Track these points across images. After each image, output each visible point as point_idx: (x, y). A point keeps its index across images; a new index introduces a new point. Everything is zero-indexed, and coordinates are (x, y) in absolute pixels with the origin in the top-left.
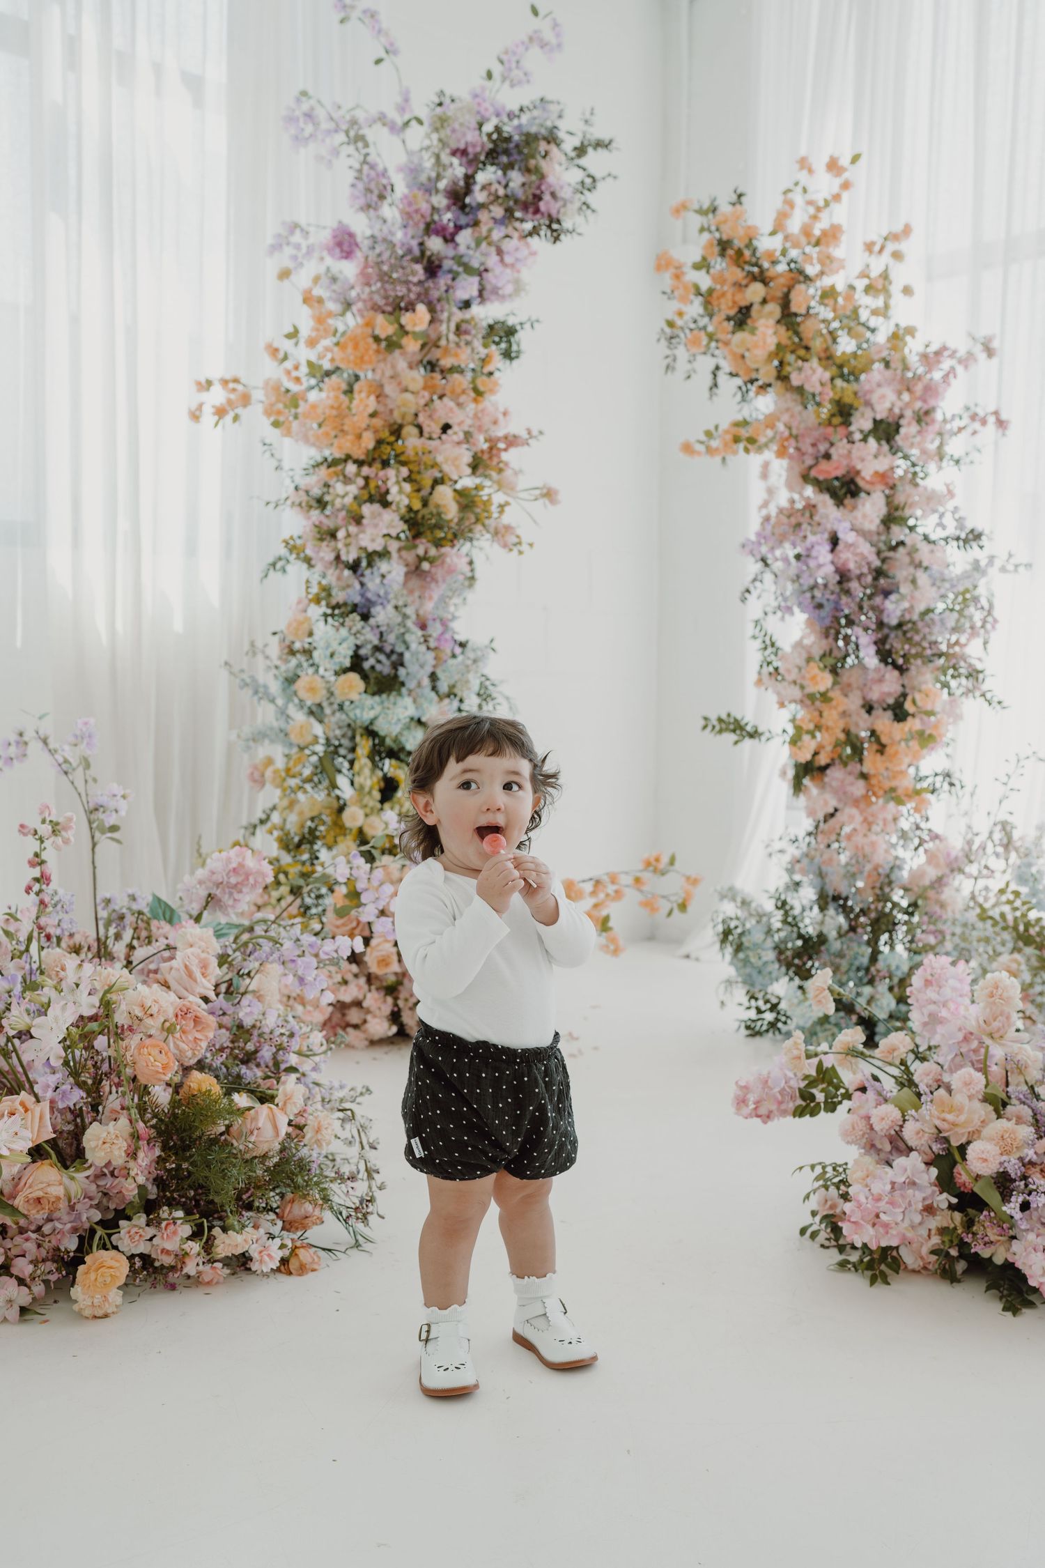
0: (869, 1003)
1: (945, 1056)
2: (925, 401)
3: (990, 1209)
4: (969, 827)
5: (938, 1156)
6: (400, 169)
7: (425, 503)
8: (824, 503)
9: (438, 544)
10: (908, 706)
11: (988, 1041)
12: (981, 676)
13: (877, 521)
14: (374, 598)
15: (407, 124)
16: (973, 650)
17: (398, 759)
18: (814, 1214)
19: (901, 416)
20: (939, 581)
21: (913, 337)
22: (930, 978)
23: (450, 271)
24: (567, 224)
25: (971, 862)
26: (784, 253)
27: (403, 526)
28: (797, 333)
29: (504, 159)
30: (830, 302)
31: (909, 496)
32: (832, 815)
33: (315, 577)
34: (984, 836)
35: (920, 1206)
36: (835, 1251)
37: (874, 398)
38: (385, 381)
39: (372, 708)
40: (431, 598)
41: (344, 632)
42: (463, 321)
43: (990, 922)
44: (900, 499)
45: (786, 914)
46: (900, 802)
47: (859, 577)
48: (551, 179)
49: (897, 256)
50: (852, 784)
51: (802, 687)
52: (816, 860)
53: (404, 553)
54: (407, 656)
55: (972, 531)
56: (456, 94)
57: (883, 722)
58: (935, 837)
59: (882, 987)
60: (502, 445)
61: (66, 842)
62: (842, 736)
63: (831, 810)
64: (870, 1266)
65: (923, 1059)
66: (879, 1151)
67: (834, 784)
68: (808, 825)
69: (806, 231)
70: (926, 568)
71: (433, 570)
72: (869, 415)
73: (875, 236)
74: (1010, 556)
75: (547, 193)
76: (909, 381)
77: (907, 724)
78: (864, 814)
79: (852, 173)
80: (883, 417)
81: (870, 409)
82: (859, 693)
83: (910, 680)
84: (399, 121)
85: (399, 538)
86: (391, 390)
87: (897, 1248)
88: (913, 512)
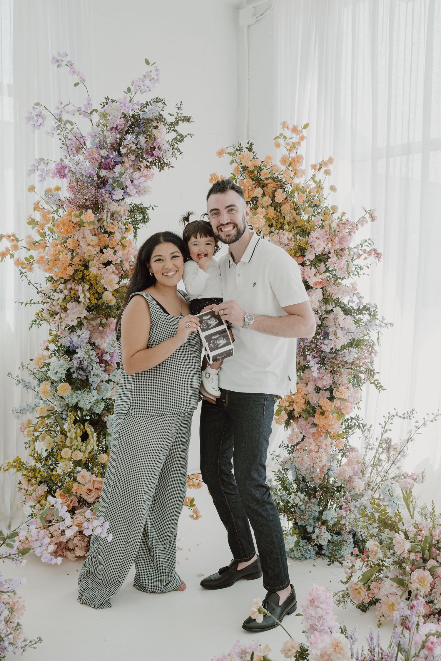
2: (341, 244)
6: (88, 135)
7: (101, 298)
9: (106, 317)
10: (334, 393)
12: (372, 373)
13: (319, 302)
14: (76, 345)
15: (91, 113)
19: (329, 253)
20: (348, 332)
21: (336, 212)
24: (167, 161)
26: (272, 172)
27: (87, 312)
28: (278, 211)
29: (137, 129)
30: (295, 194)
31: (334, 290)
32: (301, 442)
37: (315, 245)
38: (79, 239)
39: (77, 397)
40: (105, 342)
42: (115, 212)
44: (330, 291)
46: (332, 438)
48: (159, 140)
49: (327, 172)
50: (310, 427)
52: (294, 464)
53: (91, 322)
54: (93, 373)
55: (365, 307)
56: (114, 98)
57: (323, 398)
62: (304, 407)
63: (300, 440)
67: (302, 426)
69: (284, 161)
70: (342, 328)
71: (105, 330)
72: (313, 252)
73: (317, 162)
74: (383, 319)
75: (157, 147)
76: (332, 235)
77: (334, 403)
78: (316, 441)
79: (305, 132)
80: (320, 253)
81: (313, 249)
82: (312, 382)
83: (336, 379)
84: (88, 111)
85: (84, 318)
86: (83, 244)
88: (337, 296)
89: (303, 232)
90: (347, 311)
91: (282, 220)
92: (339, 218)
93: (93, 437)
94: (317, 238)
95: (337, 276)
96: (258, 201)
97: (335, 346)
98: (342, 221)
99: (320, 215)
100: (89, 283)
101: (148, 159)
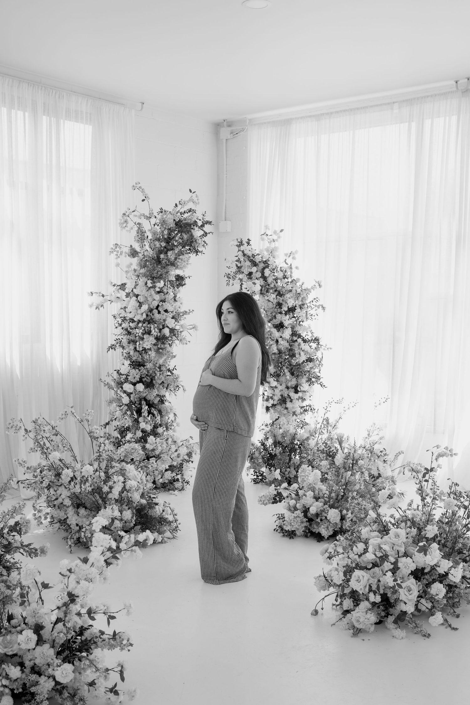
0: (289, 473)
1: (305, 489)
2: (302, 301)
3: (314, 521)
5: (304, 511)
6: (149, 230)
7: (160, 332)
8: (275, 331)
9: (164, 343)
10: (299, 389)
11: (314, 486)
12: (319, 378)
13: (289, 336)
14: (146, 361)
15: (150, 218)
16: (317, 370)
17: (153, 407)
18: (277, 526)
19: (296, 306)
20: (306, 352)
21: (299, 282)
22: (302, 470)
23: (166, 263)
24: (200, 249)
25: (316, 433)
26: (262, 257)
27: (155, 341)
28: (266, 281)
29: (180, 228)
30: (275, 271)
31: (298, 328)
32: (277, 419)
33: (125, 351)
34: (320, 424)
36: (282, 533)
37: (288, 302)
39: (146, 393)
40: (162, 359)
41: (137, 370)
42: (171, 280)
43: (320, 452)
44: (296, 329)
45: (264, 447)
46: (296, 416)
47: (285, 352)
48: (195, 237)
49: (294, 258)
50: (283, 410)
52: (273, 433)
53: (154, 347)
54: (156, 377)
55: (316, 338)
56: (166, 210)
57: (292, 393)
58: (307, 424)
59: (292, 469)
60: (181, 314)
62: (280, 397)
64: (289, 535)
65: (301, 489)
66: (291, 510)
67: (278, 410)
68: (270, 422)
69: (267, 250)
70: (303, 350)
71: (163, 352)
72: (287, 306)
73: (288, 251)
74: (326, 345)
75: (194, 241)
76: (298, 296)
77: (298, 394)
78: (287, 419)
79: (281, 234)
80: (291, 307)
81: (287, 304)
82: (285, 384)
83: (299, 381)
84: (148, 216)
85: (154, 344)
86: (150, 299)
87: (295, 531)
88: (299, 332)
89: (280, 294)
90: (305, 341)
91: (267, 287)
92: (300, 285)
93: (158, 416)
94: (289, 298)
95: (300, 320)
96: (252, 274)
97: (299, 361)
98: (303, 288)
99: (289, 283)
100: (155, 323)
101: (187, 248)
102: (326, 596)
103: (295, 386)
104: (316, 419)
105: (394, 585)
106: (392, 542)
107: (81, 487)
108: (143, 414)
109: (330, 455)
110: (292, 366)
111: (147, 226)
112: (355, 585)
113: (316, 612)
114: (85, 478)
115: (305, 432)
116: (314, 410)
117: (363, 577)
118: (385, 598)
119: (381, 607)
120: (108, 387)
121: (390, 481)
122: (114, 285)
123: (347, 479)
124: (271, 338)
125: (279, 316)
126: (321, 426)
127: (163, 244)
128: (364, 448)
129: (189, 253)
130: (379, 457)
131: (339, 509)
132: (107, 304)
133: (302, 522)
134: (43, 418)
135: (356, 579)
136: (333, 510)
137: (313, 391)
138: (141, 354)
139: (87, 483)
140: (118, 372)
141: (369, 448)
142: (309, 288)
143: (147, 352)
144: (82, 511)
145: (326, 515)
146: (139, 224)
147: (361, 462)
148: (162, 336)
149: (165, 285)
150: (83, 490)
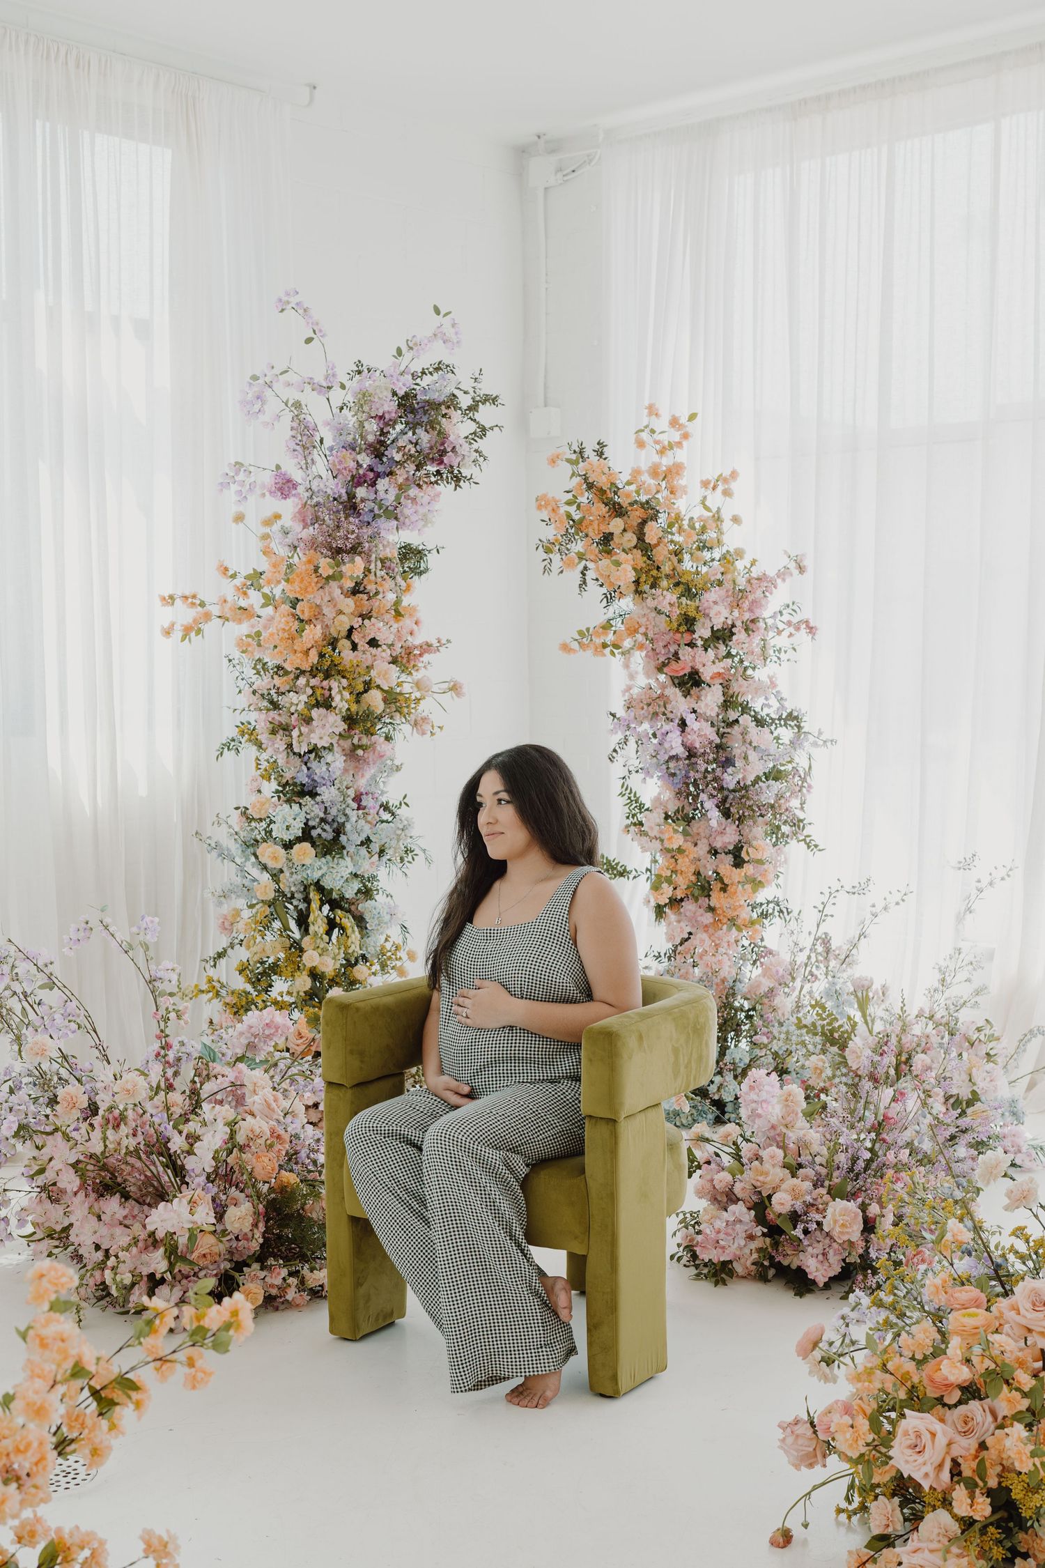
1: (760, 1139)
2: (750, 610)
3: (786, 1234)
4: (796, 944)
5: (756, 1203)
6: (327, 423)
7: (358, 702)
8: (675, 694)
9: (369, 733)
10: (743, 854)
11: (784, 1130)
12: (801, 825)
13: (717, 710)
14: (319, 780)
15: (329, 388)
16: (795, 803)
17: (342, 909)
18: (679, 1245)
19: (733, 626)
20: (765, 755)
21: (742, 558)
22: (754, 1084)
23: (371, 511)
24: (466, 472)
25: (793, 979)
26: (638, 492)
27: (342, 726)
28: (650, 557)
29: (411, 416)
30: (674, 530)
31: (741, 686)
32: (686, 939)
33: (264, 756)
34: (807, 952)
35: (744, 1235)
36: (693, 1268)
37: (712, 612)
38: (323, 604)
39: (321, 868)
40: (363, 776)
41: (296, 807)
42: (387, 558)
43: (804, 1031)
44: (735, 687)
46: (740, 929)
47: (704, 754)
48: (452, 438)
49: (727, 493)
50: (702, 915)
51: (662, 841)
53: (341, 742)
54: (348, 827)
55: (790, 714)
56: (372, 365)
57: (725, 865)
58: (769, 952)
59: (729, 1077)
60: (417, 652)
61: (186, 1023)
62: (693, 878)
63: (687, 936)
64: (715, 1275)
65: (748, 1141)
66: (719, 1202)
67: (689, 914)
68: (666, 947)
69: (654, 472)
70: (755, 748)
71: (366, 755)
72: (708, 625)
73: (711, 475)
74: (820, 733)
75: (449, 449)
76: (738, 598)
77: (744, 870)
78: (713, 938)
79: (690, 427)
80: (720, 627)
81: (708, 620)
82: (706, 841)
83: (746, 830)
84: (325, 384)
85: (340, 735)
86: (328, 611)
87: (730, 1262)
88: (745, 698)
89: (688, 591)
90: (760, 722)
91: (654, 572)
92: (745, 567)
93: (353, 931)
94: (715, 603)
95: (746, 664)
96: (612, 539)
97: (744, 778)
98: (754, 575)
99: (716, 563)
100: (344, 677)
101: (432, 468)
102: (815, 1488)
103: (736, 847)
104: (794, 937)
105: (1032, 1469)
106: (1024, 1322)
107: (105, 1139)
108: (311, 929)
109: (836, 1040)
110: (726, 793)
111: (319, 412)
112: (907, 1462)
113: (784, 1539)
114: (116, 1112)
115: (764, 974)
116: (788, 913)
117: (933, 1435)
118: (1003, 1503)
119: (991, 1529)
120: (220, 855)
121: (1007, 1114)
122: (234, 576)
123: (882, 1111)
124: (664, 714)
125: (685, 653)
126: (809, 957)
127: (366, 460)
128: (931, 1018)
129: (436, 482)
130: (972, 1045)
131: (860, 1200)
132: (211, 628)
133: (751, 1237)
134: (10, 941)
135: (909, 1442)
136: (839, 1205)
137: (786, 861)
138: (306, 764)
139: (122, 1126)
140: (245, 813)
141: (944, 1021)
142: (771, 573)
143: (320, 757)
144: (112, 1206)
145: (818, 1217)
146: (298, 405)
147: (919, 1060)
148: (364, 712)
149: (367, 571)
150: (111, 1146)
